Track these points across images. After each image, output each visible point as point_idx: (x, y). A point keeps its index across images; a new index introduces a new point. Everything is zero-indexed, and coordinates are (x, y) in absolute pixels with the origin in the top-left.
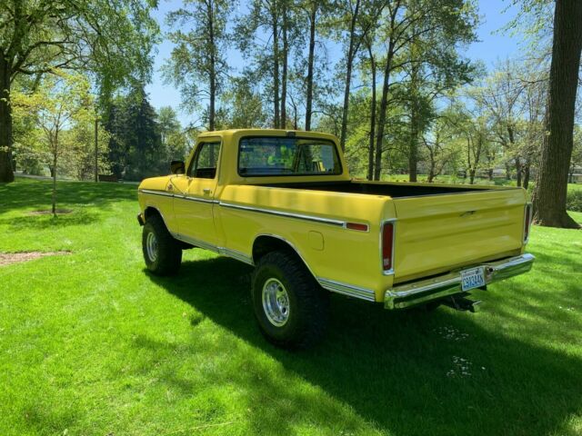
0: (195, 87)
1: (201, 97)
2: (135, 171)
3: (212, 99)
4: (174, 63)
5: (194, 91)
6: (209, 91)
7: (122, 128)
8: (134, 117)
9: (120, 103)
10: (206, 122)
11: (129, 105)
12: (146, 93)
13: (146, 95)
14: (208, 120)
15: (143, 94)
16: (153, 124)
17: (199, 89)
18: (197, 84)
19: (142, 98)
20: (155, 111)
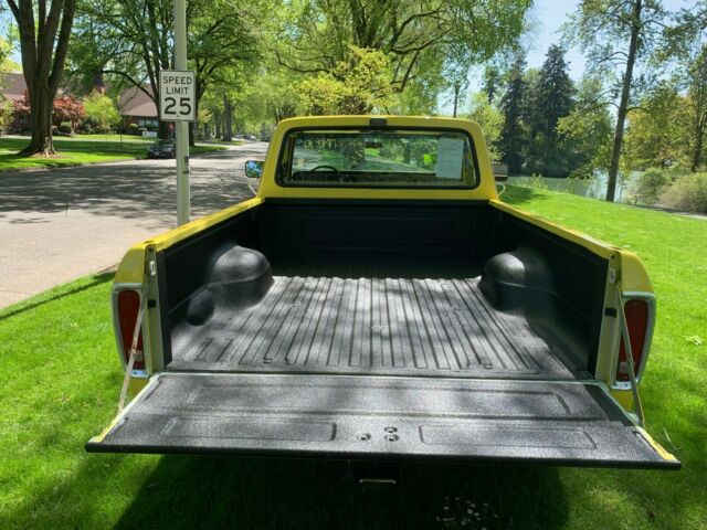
0: (609, 47)
1: (615, 61)
2: (538, 163)
3: (631, 63)
4: (580, 18)
5: (607, 54)
6: (628, 53)
7: (529, 109)
8: (546, 95)
9: (531, 78)
10: (616, 96)
11: (542, 80)
12: (565, 62)
13: (565, 65)
14: (620, 94)
15: (562, 64)
16: (569, 103)
17: (614, 51)
18: (613, 43)
19: (559, 70)
20: (576, 85)
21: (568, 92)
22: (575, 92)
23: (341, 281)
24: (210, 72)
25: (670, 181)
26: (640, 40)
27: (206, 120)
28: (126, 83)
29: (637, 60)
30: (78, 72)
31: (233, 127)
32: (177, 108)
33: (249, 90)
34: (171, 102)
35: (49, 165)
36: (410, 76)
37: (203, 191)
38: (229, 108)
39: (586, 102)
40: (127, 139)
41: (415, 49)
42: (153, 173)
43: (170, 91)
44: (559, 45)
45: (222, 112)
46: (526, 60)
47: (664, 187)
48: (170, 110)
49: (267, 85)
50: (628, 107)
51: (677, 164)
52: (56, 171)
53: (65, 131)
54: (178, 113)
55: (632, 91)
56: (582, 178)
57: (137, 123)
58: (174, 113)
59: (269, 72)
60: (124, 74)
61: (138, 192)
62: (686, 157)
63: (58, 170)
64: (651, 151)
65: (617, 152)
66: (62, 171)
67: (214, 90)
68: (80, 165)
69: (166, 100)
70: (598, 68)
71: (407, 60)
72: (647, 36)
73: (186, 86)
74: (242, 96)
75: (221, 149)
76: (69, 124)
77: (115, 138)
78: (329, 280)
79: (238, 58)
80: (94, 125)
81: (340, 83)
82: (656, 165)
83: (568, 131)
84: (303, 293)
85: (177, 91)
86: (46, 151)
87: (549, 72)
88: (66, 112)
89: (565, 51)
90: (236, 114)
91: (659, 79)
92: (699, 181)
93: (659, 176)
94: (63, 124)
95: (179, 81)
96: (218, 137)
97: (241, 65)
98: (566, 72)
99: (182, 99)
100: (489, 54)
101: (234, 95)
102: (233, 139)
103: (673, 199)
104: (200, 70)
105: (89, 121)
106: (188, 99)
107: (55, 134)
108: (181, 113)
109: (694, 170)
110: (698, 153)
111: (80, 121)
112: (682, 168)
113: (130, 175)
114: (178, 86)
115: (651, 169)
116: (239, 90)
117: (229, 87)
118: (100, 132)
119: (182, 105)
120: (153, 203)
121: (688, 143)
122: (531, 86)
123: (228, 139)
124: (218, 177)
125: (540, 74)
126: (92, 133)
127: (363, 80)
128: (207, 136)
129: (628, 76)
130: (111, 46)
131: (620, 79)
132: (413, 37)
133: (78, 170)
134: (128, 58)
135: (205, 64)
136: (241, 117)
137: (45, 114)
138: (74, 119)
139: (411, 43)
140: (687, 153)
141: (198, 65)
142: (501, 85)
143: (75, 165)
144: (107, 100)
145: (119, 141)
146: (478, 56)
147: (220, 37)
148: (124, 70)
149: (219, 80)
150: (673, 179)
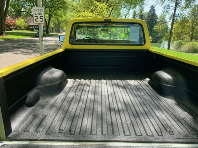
1: (171, 9)
3: (175, 10)
5: (168, 7)
6: (174, 7)
8: (150, 19)
9: (145, 14)
10: (171, 19)
11: (149, 15)
12: (155, 10)
13: (155, 11)
14: (172, 19)
15: (154, 10)
16: (156, 22)
17: (170, 6)
18: (170, 4)
19: (153, 12)
20: (158, 17)
21: (156, 18)
22: (158, 18)
23: (94, 81)
24: (53, 12)
25: (184, 44)
26: (178, 3)
27: (53, 26)
28: (28, 15)
29: (177, 9)
30: (14, 12)
31: (60, 29)
32: (39, 20)
33: (64, 18)
34: (37, 18)
35: (4, 39)
36: (111, 13)
37: (50, 47)
38: (59, 23)
39: (161, 21)
40: (29, 32)
41: (113, 5)
42: (36, 42)
43: (36, 14)
44: (153, 5)
45: (57, 24)
46: (144, 9)
47: (183, 46)
48: (36, 20)
49: (70, 16)
50: (174, 23)
51: (186, 39)
52: (7, 41)
53: (11, 29)
54: (39, 21)
55: (175, 18)
56: (161, 43)
57: (32, 27)
58: (38, 21)
59: (70, 12)
60: (28, 12)
61: (30, 47)
62: (189, 37)
63: (7, 40)
64: (179, 35)
65: (171, 36)
66: (8, 41)
67: (54, 18)
68: (14, 39)
69: (35, 17)
70: (165, 11)
71: (111, 9)
72: (180, 2)
73: (42, 12)
74: (63, 19)
75: (57, 34)
76: (12, 27)
77: (25, 31)
78: (90, 80)
79: (61, 8)
80: (19, 28)
81: (91, 13)
82: (180, 39)
83: (157, 30)
84: (80, 87)
85: (39, 14)
86: (4, 35)
87: (151, 13)
88: (11, 24)
89: (155, 7)
90: (61, 25)
91: (183, 14)
92: (193, 44)
93: (181, 42)
94: (10, 27)
95: (39, 10)
96: (56, 31)
97: (62, 10)
98: (155, 13)
99: (40, 17)
100: (135, 6)
101: (60, 19)
102: (60, 32)
103: (185, 49)
104: (50, 11)
105: (18, 26)
106: (42, 17)
107: (7, 30)
108: (40, 21)
109: (191, 41)
110: (192, 36)
111: (15, 27)
112: (188, 40)
113: (29, 42)
114: (39, 12)
115: (179, 41)
116: (62, 17)
117: (59, 16)
118: (21, 30)
119: (40, 18)
120: (34, 50)
121: (190, 33)
122: (145, 17)
123: (59, 32)
124: (55, 42)
125: (148, 13)
126: (19, 30)
127: (99, 12)
128: (53, 31)
129: (174, 13)
130: (23, 4)
131: (172, 14)
132: (112, 2)
133: (13, 40)
134: (28, 7)
135: (51, 9)
136: (62, 25)
137: (3, 24)
138: (13, 26)
139: (112, 4)
140: (189, 36)
141: (49, 10)
142: (137, 16)
143: (12, 39)
144: (23, 20)
145: (26, 32)
146: (132, 6)
147: (56, 1)
148: (27, 11)
149: (56, 14)
150: (185, 43)
